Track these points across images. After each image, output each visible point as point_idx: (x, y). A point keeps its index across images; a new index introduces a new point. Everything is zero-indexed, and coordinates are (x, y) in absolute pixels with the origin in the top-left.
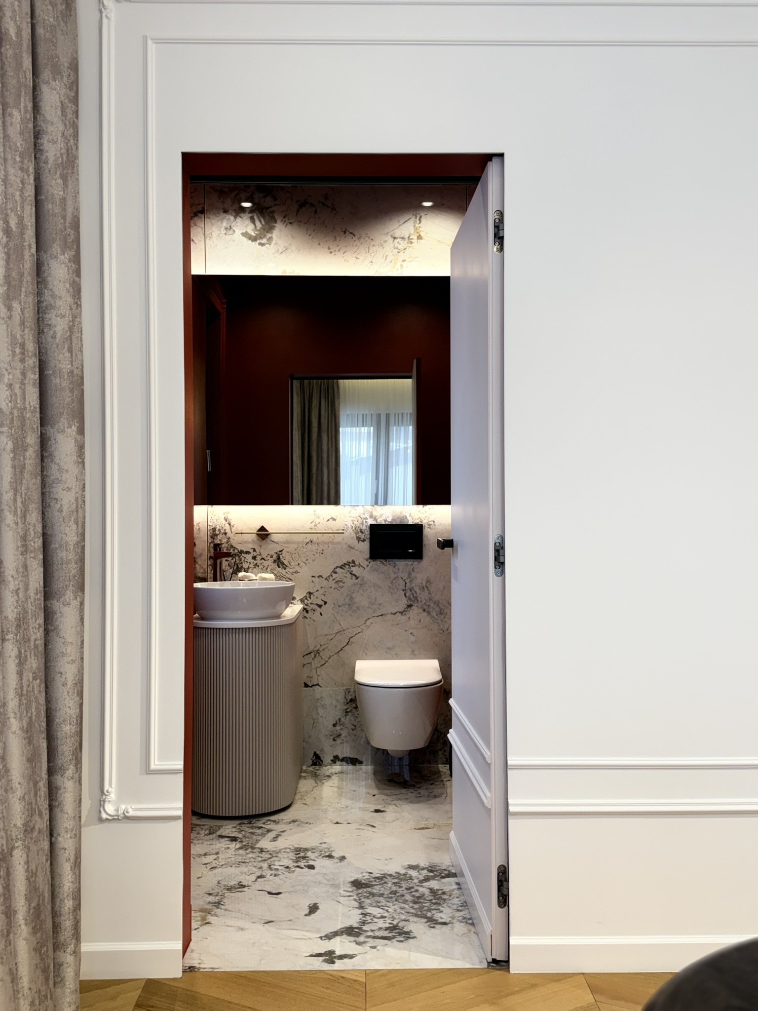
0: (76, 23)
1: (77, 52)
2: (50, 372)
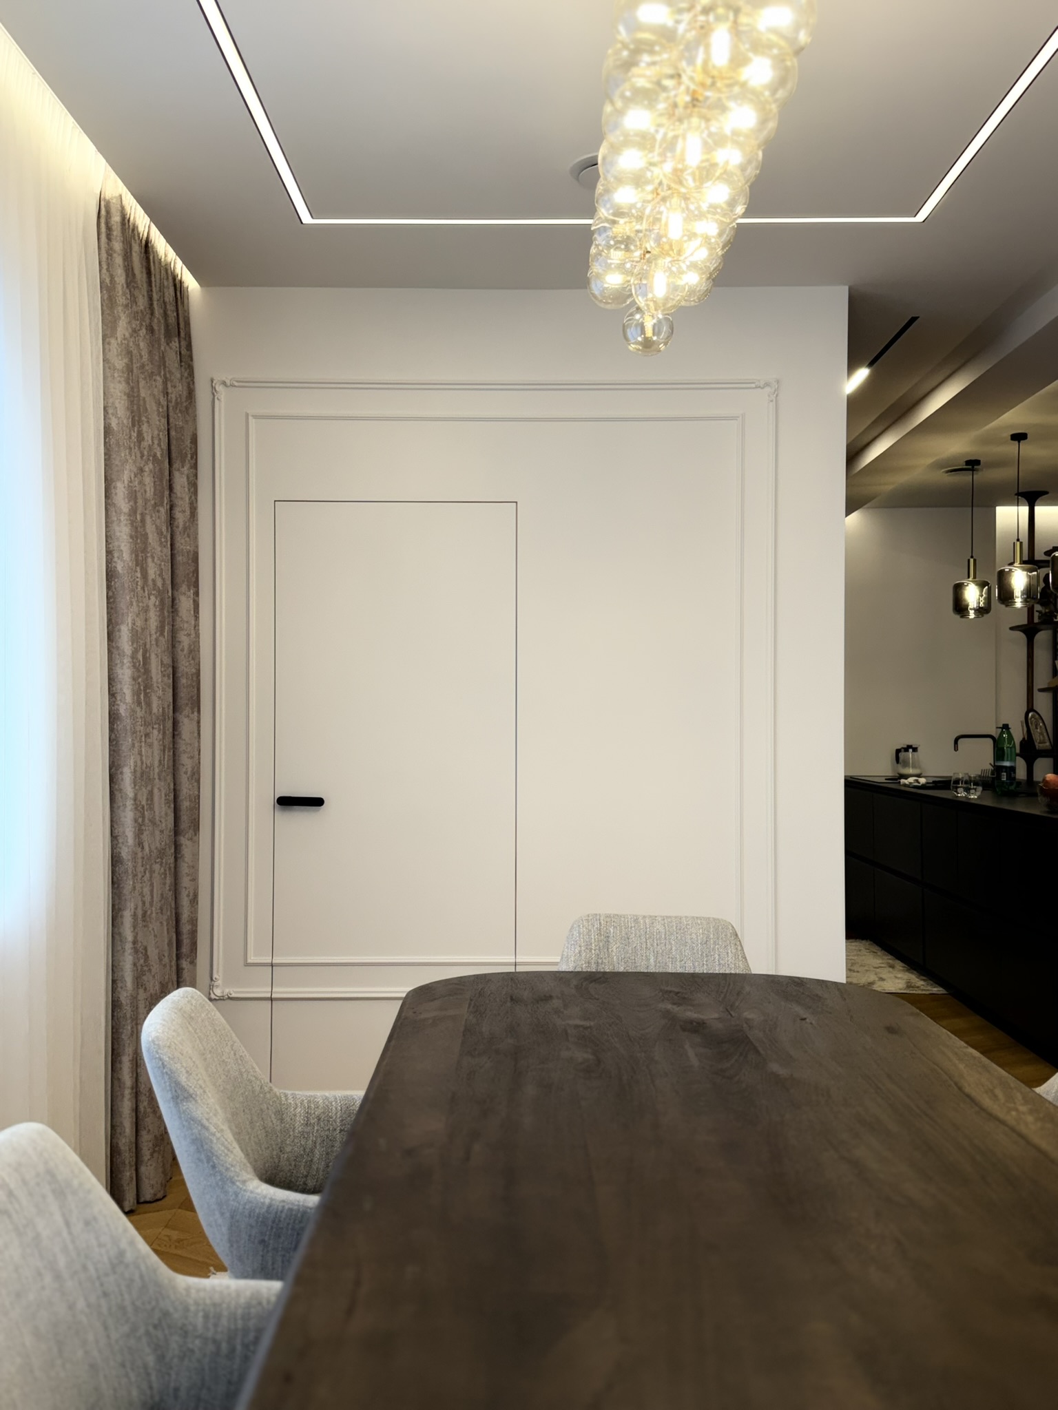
0: (195, 406)
1: (196, 429)
2: (180, 675)
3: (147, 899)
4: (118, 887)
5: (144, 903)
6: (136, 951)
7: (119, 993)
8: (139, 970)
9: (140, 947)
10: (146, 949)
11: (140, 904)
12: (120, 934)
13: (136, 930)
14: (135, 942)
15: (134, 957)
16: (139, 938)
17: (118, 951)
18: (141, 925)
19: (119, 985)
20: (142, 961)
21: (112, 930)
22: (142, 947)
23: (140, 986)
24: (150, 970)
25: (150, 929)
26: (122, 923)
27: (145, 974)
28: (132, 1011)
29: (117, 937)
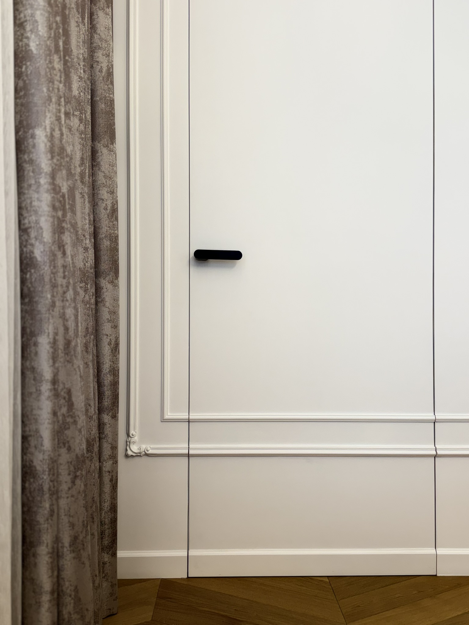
3: (71, 324)
4: (30, 301)
5: (66, 329)
6: (56, 394)
7: (32, 454)
8: (61, 422)
9: (62, 389)
10: (69, 392)
11: (61, 330)
12: (33, 369)
13: (57, 365)
14: (54, 382)
15: (54, 403)
16: (62, 377)
17: (31, 394)
18: (62, 360)
19: (33, 442)
20: (64, 410)
21: (22, 364)
22: (65, 390)
23: (61, 445)
24: (75, 422)
25: (75, 366)
26: (36, 354)
27: (69, 428)
28: (51, 481)
29: (28, 373)
